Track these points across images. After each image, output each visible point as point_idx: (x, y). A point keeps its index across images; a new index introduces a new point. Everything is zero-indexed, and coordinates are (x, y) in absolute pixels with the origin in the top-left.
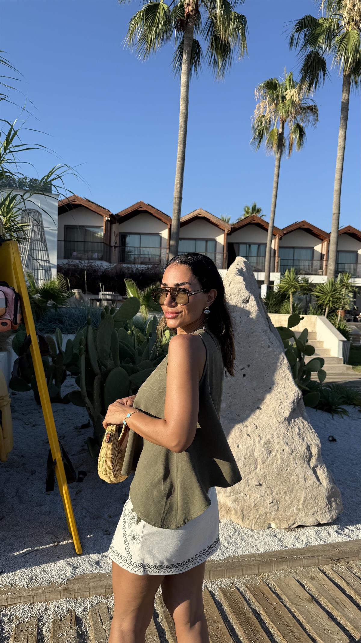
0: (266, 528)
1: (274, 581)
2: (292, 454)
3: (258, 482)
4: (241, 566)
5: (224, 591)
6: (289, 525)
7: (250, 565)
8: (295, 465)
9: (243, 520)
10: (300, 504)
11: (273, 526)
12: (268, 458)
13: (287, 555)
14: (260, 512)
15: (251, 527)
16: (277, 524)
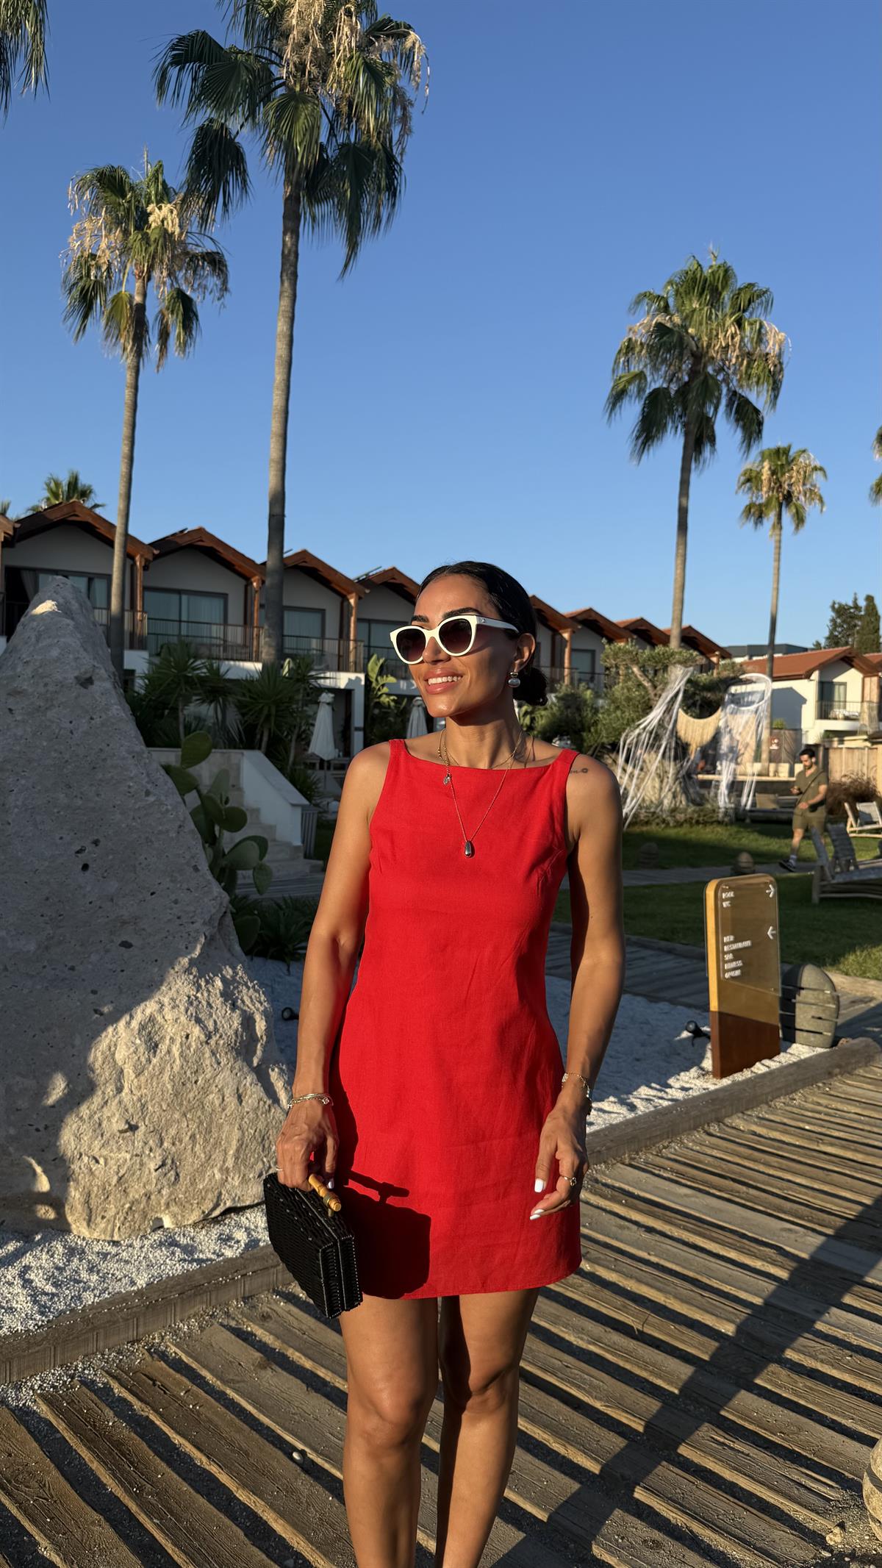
0: (149, 1231)
1: (177, 1345)
2: (207, 1043)
3: (127, 1122)
4: (93, 1330)
5: (50, 1400)
6: (203, 1212)
7: (114, 1323)
8: (215, 1066)
9: (89, 1222)
10: (229, 1159)
11: (168, 1222)
12: (149, 1061)
13: (204, 1278)
14: (133, 1194)
15: (112, 1236)
16: (174, 1216)
